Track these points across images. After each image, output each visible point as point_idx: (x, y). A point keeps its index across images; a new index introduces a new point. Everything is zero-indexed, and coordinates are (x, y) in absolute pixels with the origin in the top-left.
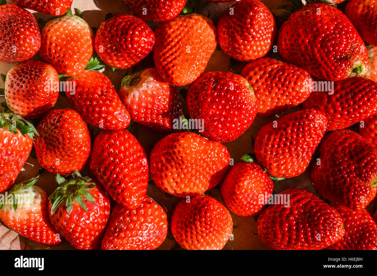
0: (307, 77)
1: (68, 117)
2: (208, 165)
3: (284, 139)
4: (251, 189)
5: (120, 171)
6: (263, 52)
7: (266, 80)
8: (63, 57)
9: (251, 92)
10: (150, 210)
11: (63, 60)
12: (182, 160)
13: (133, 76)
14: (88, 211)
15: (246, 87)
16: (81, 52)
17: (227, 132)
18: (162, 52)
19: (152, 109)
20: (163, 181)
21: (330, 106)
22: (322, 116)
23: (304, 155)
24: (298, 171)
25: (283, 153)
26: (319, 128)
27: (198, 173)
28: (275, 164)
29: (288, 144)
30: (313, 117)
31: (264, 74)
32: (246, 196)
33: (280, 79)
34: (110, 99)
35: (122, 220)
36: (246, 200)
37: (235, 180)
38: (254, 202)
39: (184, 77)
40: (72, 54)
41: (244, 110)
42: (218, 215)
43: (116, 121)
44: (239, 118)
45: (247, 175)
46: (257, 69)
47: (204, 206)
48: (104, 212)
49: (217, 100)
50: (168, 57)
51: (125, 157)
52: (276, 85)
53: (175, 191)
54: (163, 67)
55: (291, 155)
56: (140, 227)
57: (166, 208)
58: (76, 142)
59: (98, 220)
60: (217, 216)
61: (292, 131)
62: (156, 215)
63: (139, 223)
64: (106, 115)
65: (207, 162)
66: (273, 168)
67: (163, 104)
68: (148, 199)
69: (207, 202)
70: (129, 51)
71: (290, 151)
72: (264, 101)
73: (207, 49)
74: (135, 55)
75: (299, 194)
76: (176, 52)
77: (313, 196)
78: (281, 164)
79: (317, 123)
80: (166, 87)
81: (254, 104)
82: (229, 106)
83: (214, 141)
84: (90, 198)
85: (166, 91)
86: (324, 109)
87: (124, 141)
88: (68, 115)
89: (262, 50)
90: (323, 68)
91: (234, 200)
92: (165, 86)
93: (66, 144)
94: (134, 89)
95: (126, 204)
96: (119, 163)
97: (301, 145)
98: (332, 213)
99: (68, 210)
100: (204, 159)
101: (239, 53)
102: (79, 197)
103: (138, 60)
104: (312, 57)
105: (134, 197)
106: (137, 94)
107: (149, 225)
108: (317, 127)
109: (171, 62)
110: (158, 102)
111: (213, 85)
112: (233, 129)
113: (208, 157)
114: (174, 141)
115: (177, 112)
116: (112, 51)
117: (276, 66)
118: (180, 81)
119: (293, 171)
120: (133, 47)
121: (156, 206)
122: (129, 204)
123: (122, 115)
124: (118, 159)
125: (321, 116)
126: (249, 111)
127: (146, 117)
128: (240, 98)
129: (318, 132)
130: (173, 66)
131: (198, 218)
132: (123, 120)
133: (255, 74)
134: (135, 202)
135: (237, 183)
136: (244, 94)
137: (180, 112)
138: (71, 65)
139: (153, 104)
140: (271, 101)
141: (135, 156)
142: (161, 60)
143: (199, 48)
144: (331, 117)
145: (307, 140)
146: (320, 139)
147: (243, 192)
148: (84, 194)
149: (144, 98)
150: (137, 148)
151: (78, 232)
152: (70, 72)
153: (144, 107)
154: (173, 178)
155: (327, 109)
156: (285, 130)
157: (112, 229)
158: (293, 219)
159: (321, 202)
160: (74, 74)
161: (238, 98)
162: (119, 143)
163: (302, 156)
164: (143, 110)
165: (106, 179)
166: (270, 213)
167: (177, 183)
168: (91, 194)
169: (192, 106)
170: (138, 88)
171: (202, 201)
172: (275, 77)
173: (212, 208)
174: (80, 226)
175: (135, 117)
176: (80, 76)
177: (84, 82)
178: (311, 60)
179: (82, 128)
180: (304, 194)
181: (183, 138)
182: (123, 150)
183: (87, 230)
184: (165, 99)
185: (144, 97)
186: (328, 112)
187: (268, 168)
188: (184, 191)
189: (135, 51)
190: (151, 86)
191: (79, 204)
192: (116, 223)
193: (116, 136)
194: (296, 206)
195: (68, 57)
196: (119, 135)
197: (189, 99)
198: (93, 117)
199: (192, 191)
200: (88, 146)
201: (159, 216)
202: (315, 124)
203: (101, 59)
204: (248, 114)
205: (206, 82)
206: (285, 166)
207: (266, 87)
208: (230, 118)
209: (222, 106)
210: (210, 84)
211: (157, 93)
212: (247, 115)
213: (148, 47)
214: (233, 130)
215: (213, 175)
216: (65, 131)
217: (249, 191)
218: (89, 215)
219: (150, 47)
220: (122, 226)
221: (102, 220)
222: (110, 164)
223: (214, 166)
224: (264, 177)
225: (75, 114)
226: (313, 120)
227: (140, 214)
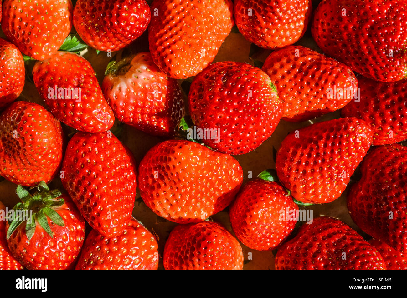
0: (350, 77)
1: (31, 115)
2: (212, 185)
3: (314, 155)
4: (267, 220)
5: (96, 188)
6: (294, 37)
7: (295, 77)
8: (29, 35)
9: (273, 93)
10: (136, 239)
11: (29, 39)
12: (178, 177)
13: (121, 63)
14: (54, 236)
15: (267, 85)
16: (53, 29)
17: (239, 143)
18: (159, 32)
19: (143, 107)
20: (154, 201)
21: (377, 114)
22: (366, 128)
23: (339, 177)
24: (331, 196)
25: (312, 173)
26: (361, 143)
27: (199, 195)
28: (301, 187)
29: (320, 162)
30: (354, 129)
31: (293, 68)
32: (260, 228)
33: (313, 76)
34: (88, 93)
35: (99, 249)
36: (261, 232)
37: (247, 207)
38: (270, 235)
39: (185, 68)
40: (40, 31)
41: (263, 115)
42: (222, 251)
43: (95, 122)
44: (256, 126)
45: (262, 201)
46: (284, 61)
47: (204, 239)
48: (76, 238)
49: (228, 101)
50: (166, 40)
51: (105, 169)
52: (308, 84)
53: (170, 215)
54: (159, 53)
55: (322, 177)
56: (121, 260)
57: (157, 235)
58: (39, 148)
59: (66, 249)
60: (221, 253)
61: (326, 146)
62: (143, 244)
63: (120, 255)
64: (82, 114)
65: (211, 181)
66: (298, 191)
67: (157, 102)
68: (134, 223)
69: (209, 234)
70: (115, 30)
71: (321, 171)
72: (291, 103)
73: (219, 31)
74: (122, 36)
75: (331, 227)
76: (177, 33)
77: (349, 230)
78: (308, 186)
79: (359, 137)
80: (163, 80)
81: (276, 108)
82: (243, 110)
83: (223, 153)
84: (57, 219)
85: (162, 84)
86: (370, 117)
87: (105, 147)
88: (31, 112)
89: (292, 35)
90: (371, 65)
91: (244, 231)
92: (161, 78)
93: (27, 149)
94: (121, 79)
95: (102, 231)
96: (96, 176)
97: (336, 165)
98: (373, 255)
99: (28, 234)
100: (208, 178)
101: (261, 38)
102: (43, 218)
103: (128, 42)
104: (357, 49)
105: (113, 223)
106: (124, 87)
107: (134, 258)
108: (359, 143)
109: (169, 47)
110: (151, 99)
111: (223, 80)
112: (247, 139)
113: (213, 175)
114: (169, 153)
115: (177, 112)
116: (94, 29)
117: (309, 59)
118: (179, 72)
119: (324, 196)
120: (119, 25)
121: (144, 233)
122: (107, 232)
123: (102, 114)
124: (95, 172)
125: (364, 128)
126: (269, 117)
127: (135, 117)
128: (258, 100)
129: (360, 148)
130: (172, 53)
131: (197, 253)
132: (105, 120)
133: (282, 67)
134: (115, 229)
135: (249, 211)
136: (264, 95)
137: (181, 111)
138: (38, 46)
139: (144, 100)
140: (300, 104)
141: (117, 168)
142: (157, 43)
143: (208, 30)
144: (379, 128)
145: (345, 158)
146: (362, 157)
147: (256, 223)
148: (50, 213)
149: (134, 93)
150: (122, 157)
151: (40, 263)
152: (37, 55)
153: (133, 105)
154: (166, 199)
155: (373, 117)
156: (316, 143)
157: (85, 260)
158: (321, 259)
159: (359, 240)
160: (43, 57)
161: (255, 100)
162: (98, 150)
163: (337, 177)
164: (132, 108)
165: (78, 196)
166: (292, 249)
167: (171, 205)
168: (60, 215)
169: (195, 108)
170: (125, 79)
171: (202, 232)
172: (307, 74)
173: (215, 243)
174: (44, 256)
175: (121, 116)
176: (52, 60)
177: (56, 68)
178: (356, 52)
179: (48, 130)
180: (337, 227)
181: (180, 150)
182: (102, 160)
183: (53, 261)
184: (160, 95)
185: (133, 91)
186: (374, 122)
187: (291, 191)
188: (181, 216)
189: (122, 30)
190: (143, 77)
191: (44, 227)
192: (90, 253)
193: (94, 140)
194: (326, 244)
195: (35, 36)
196: (99, 140)
197: (191, 97)
198: (65, 114)
199: (191, 217)
200: (57, 153)
201: (147, 246)
202: (356, 138)
203: (81, 38)
204: (268, 120)
205: (214, 75)
206: (314, 190)
207: (295, 85)
208: (244, 125)
209: (234, 110)
210: (218, 80)
211: (151, 87)
212: (267, 122)
213: (139, 26)
214: (247, 141)
215: (219, 198)
216: (26, 133)
217: (265, 222)
218: (55, 241)
219: (143, 26)
220: (98, 258)
221: (72, 248)
222: (84, 178)
223: (221, 186)
224: (286, 203)
225: (41, 110)
226: (354, 133)
227: (123, 243)
